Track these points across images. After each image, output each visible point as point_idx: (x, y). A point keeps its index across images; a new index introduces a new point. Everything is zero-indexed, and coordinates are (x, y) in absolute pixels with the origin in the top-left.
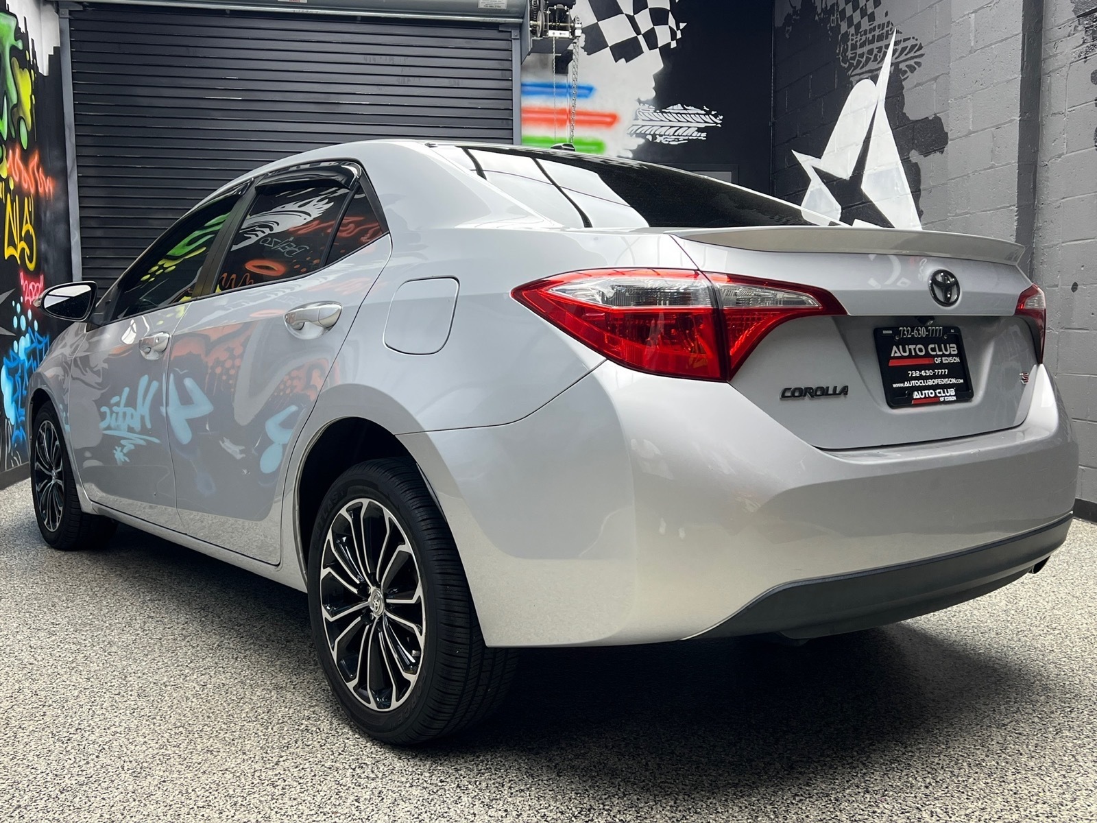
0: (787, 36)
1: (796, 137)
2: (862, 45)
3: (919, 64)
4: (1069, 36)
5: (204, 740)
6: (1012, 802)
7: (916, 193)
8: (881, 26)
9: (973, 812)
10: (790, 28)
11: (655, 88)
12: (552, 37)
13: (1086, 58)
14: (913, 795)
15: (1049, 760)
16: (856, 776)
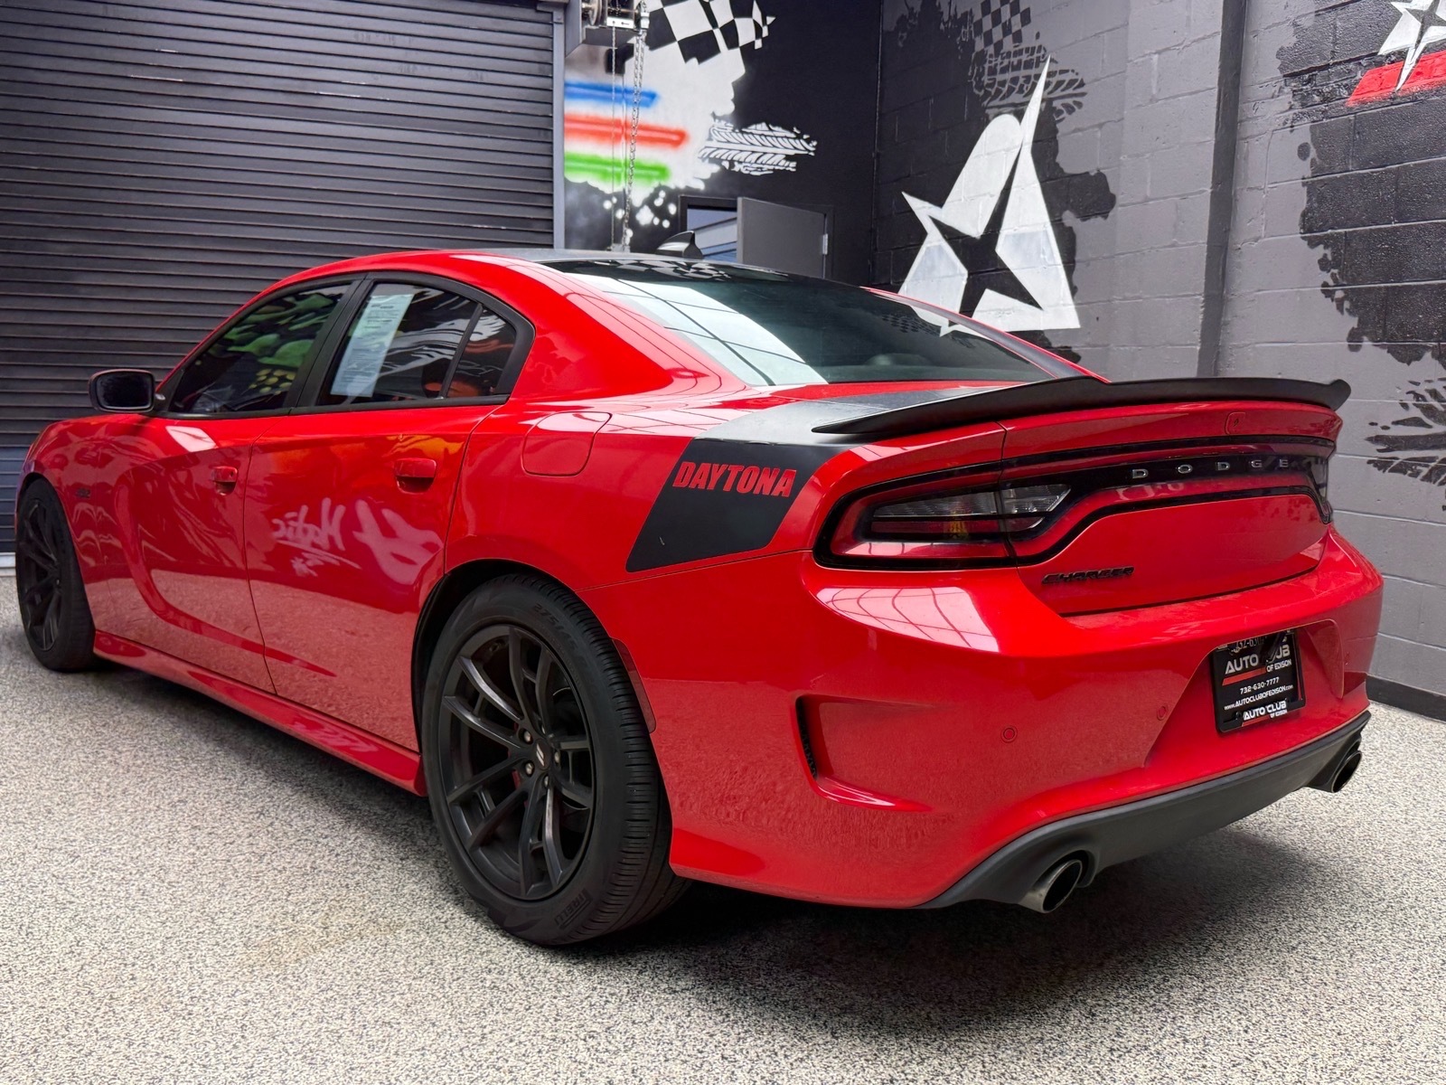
0: (900, 44)
1: (909, 176)
2: (1004, 70)
3: (1079, 105)
4: (1272, 97)
5: (371, 1008)
6: (1340, 1045)
7: (1070, 264)
8: (1031, 50)
9: (1306, 1060)
10: (905, 34)
11: (736, 101)
12: (611, 27)
13: (1292, 127)
14: (1235, 1043)
15: (1357, 991)
16: (1166, 1021)
